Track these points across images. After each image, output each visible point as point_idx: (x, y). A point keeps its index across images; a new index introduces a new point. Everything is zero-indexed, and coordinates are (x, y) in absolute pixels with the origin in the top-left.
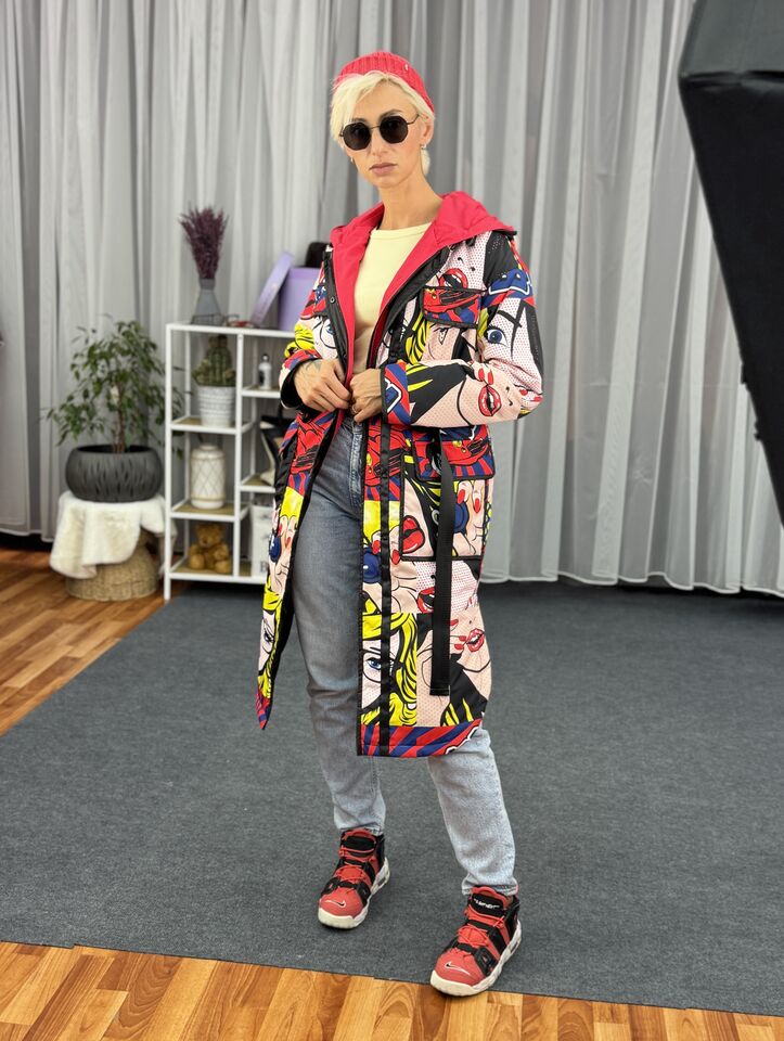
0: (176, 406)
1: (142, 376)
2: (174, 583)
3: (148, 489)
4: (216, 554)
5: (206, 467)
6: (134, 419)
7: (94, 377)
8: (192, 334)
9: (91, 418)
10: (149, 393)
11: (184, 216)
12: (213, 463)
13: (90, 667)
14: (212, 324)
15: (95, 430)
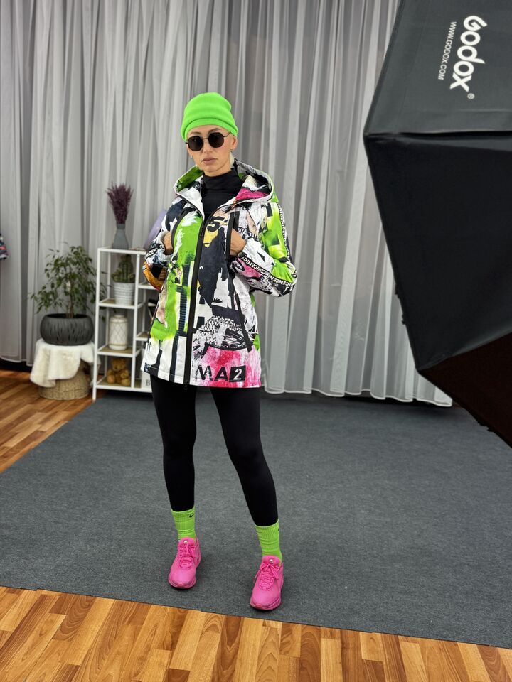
0: (103, 294)
1: (84, 276)
2: (98, 390)
3: (85, 339)
4: (122, 375)
5: (118, 327)
6: (79, 300)
7: (57, 276)
8: (112, 254)
9: (55, 299)
10: (88, 286)
11: (109, 189)
12: (121, 325)
13: (51, 436)
14: (123, 249)
15: (57, 305)
